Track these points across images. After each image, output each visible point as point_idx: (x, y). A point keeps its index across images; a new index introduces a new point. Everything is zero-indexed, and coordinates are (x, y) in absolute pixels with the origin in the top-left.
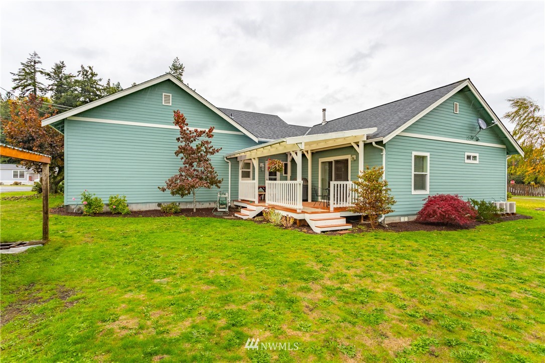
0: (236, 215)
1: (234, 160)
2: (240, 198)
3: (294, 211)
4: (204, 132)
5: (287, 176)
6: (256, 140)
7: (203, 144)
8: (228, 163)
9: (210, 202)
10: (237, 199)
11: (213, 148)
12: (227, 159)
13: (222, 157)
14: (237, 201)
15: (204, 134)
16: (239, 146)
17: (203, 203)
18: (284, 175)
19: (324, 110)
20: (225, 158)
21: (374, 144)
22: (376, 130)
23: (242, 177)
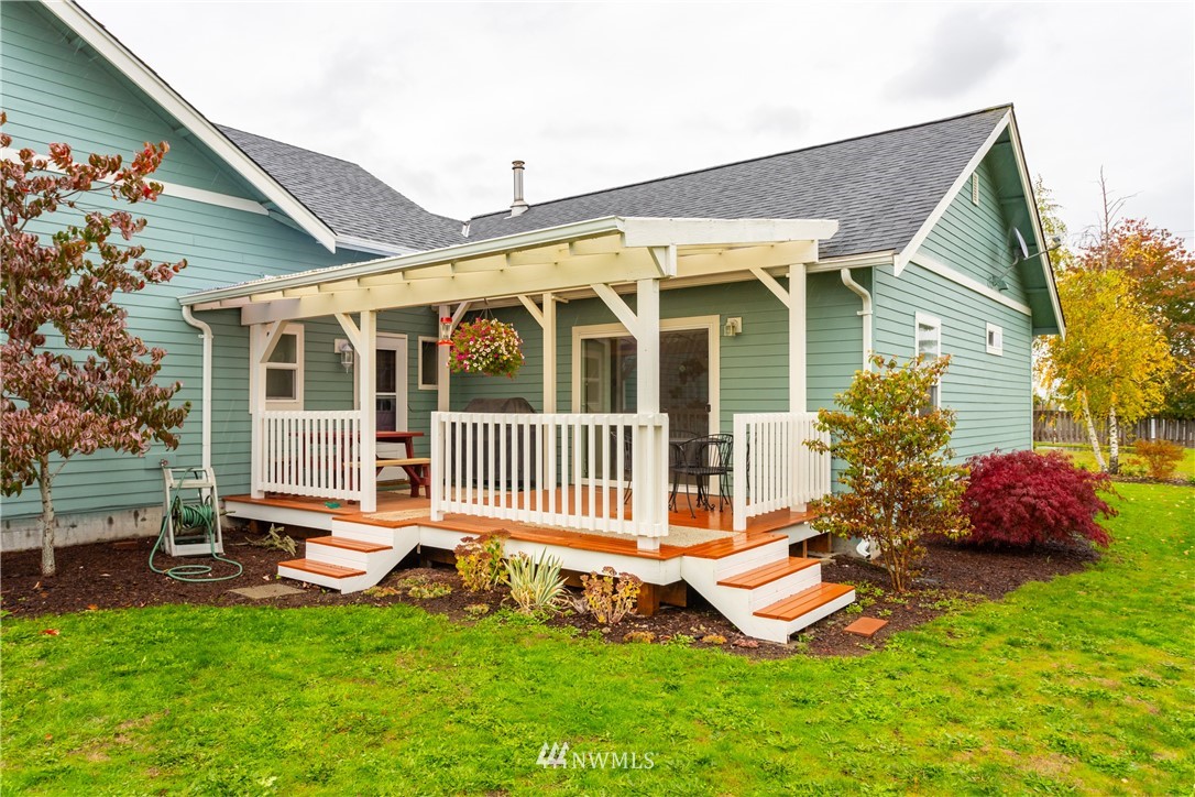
0: (283, 571)
1: (229, 323)
2: (260, 485)
3: (626, 547)
4: (114, 166)
5: (436, 392)
6: (328, 240)
7: (96, 231)
8: (201, 331)
9: (108, 512)
10: (242, 491)
11: (141, 259)
12: (195, 313)
13: (169, 303)
14: (245, 499)
15: (110, 178)
16: (248, 259)
17: (73, 520)
18: (421, 387)
19: (518, 165)
20: (186, 312)
21: (846, 276)
22: (836, 230)
23: (270, 394)
